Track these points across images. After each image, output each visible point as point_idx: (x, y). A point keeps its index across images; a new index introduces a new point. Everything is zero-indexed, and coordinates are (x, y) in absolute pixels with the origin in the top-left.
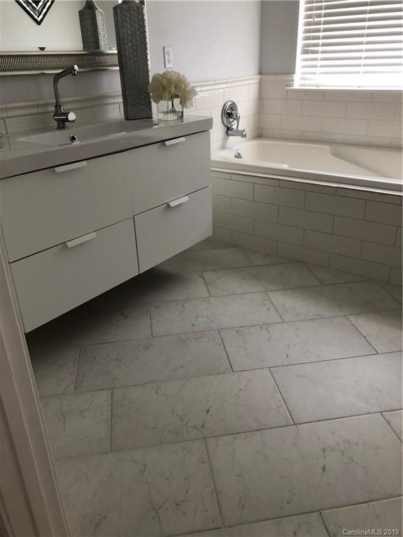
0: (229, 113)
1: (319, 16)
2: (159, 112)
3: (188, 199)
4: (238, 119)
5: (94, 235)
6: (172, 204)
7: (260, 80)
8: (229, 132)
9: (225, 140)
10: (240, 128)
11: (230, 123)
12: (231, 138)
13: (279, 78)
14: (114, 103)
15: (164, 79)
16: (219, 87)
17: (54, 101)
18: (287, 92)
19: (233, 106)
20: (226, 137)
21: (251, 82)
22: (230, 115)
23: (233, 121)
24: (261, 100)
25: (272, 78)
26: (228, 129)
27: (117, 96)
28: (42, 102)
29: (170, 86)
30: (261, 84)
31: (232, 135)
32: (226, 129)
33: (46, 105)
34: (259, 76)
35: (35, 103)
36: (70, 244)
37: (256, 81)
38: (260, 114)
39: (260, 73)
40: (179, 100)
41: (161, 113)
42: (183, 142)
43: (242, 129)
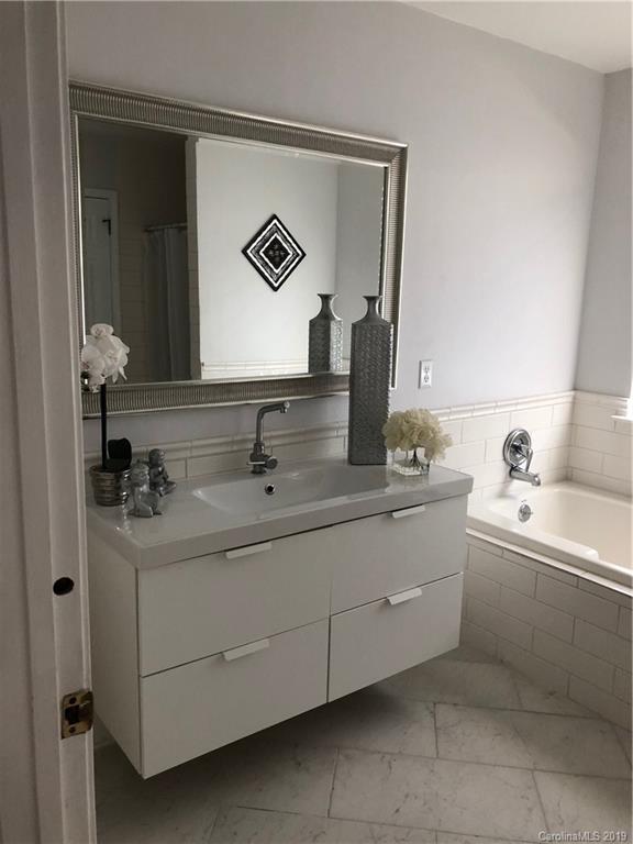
0: (517, 446)
2: (394, 462)
3: (420, 593)
4: (529, 456)
5: (265, 644)
6: (394, 600)
7: (574, 398)
8: (514, 473)
9: (506, 484)
10: (532, 470)
11: (517, 460)
12: (516, 481)
13: (604, 400)
14: (337, 437)
16: (502, 410)
17: (254, 436)
18: (615, 422)
19: (524, 438)
20: (509, 479)
21: (560, 400)
22: (517, 449)
23: (521, 458)
24: (573, 426)
26: (513, 469)
27: (343, 428)
28: (239, 438)
29: (412, 435)
30: (574, 403)
31: (518, 479)
32: (509, 468)
33: (244, 441)
34: (572, 393)
35: (230, 439)
36: (229, 656)
37: (570, 399)
38: (569, 446)
39: (575, 389)
40: (423, 449)
41: (398, 462)
42: (421, 513)
43: (535, 473)
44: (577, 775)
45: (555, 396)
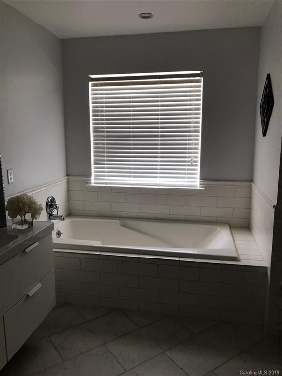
0: (51, 204)
1: (104, 144)
2: (13, 224)
3: (41, 285)
4: (57, 208)
6: (31, 294)
7: (68, 179)
8: (51, 217)
11: (51, 211)
12: (53, 221)
13: (80, 178)
15: (20, 203)
16: (43, 189)
18: (87, 187)
19: (53, 200)
20: (49, 220)
21: (63, 181)
22: (51, 206)
23: (54, 210)
24: (69, 192)
25: (76, 178)
26: (51, 215)
29: (25, 208)
30: (68, 182)
31: (54, 219)
32: (49, 215)
34: (67, 177)
37: (66, 180)
38: (68, 200)
39: (67, 175)
40: (30, 214)
41: (15, 224)
42: (37, 246)
43: (61, 215)
44: (120, 337)
45: (61, 179)
